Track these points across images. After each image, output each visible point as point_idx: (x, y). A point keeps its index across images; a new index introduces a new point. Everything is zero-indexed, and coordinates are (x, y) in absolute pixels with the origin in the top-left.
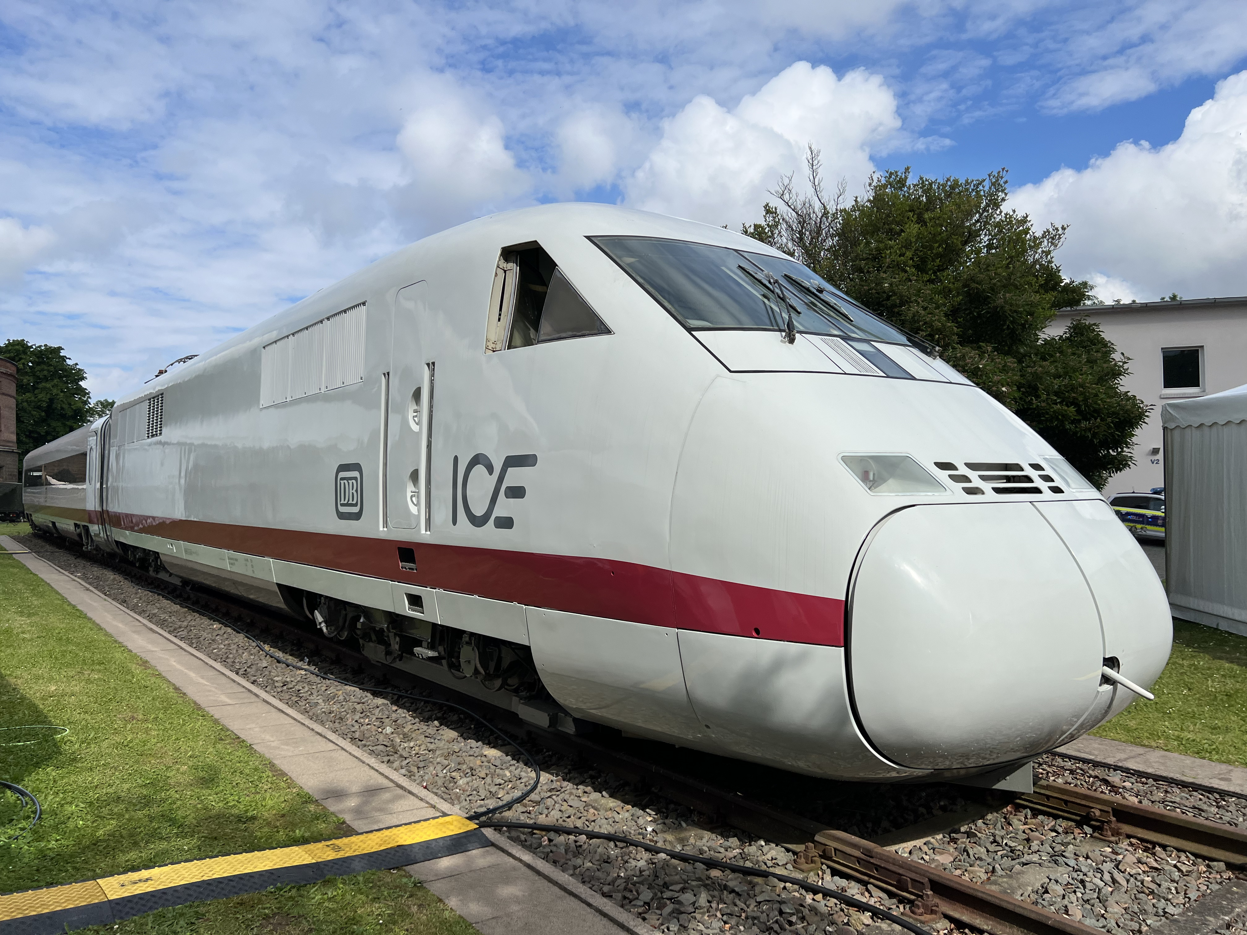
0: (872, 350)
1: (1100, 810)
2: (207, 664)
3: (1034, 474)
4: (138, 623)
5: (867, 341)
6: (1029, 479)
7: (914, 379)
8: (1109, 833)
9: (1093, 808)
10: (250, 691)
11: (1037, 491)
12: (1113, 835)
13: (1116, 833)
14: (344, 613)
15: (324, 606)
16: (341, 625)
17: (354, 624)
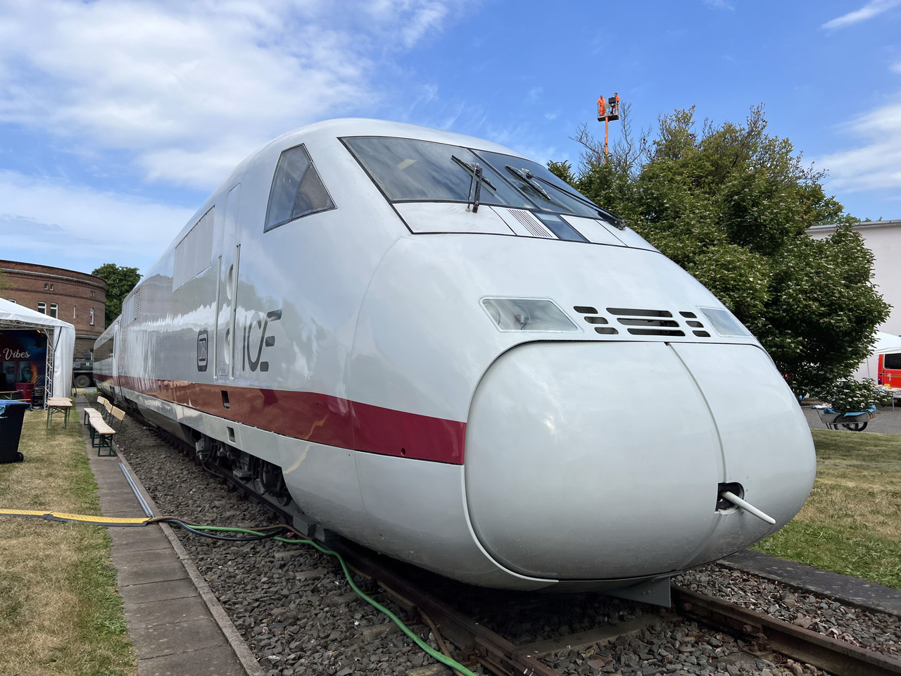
0: (559, 220)
1: (752, 626)
3: (681, 321)
5: (558, 215)
6: (675, 324)
7: (590, 243)
8: (756, 648)
9: (746, 624)
11: (681, 334)
12: (760, 650)
13: (763, 648)
14: (213, 445)
15: (203, 439)
16: (211, 453)
17: (216, 452)
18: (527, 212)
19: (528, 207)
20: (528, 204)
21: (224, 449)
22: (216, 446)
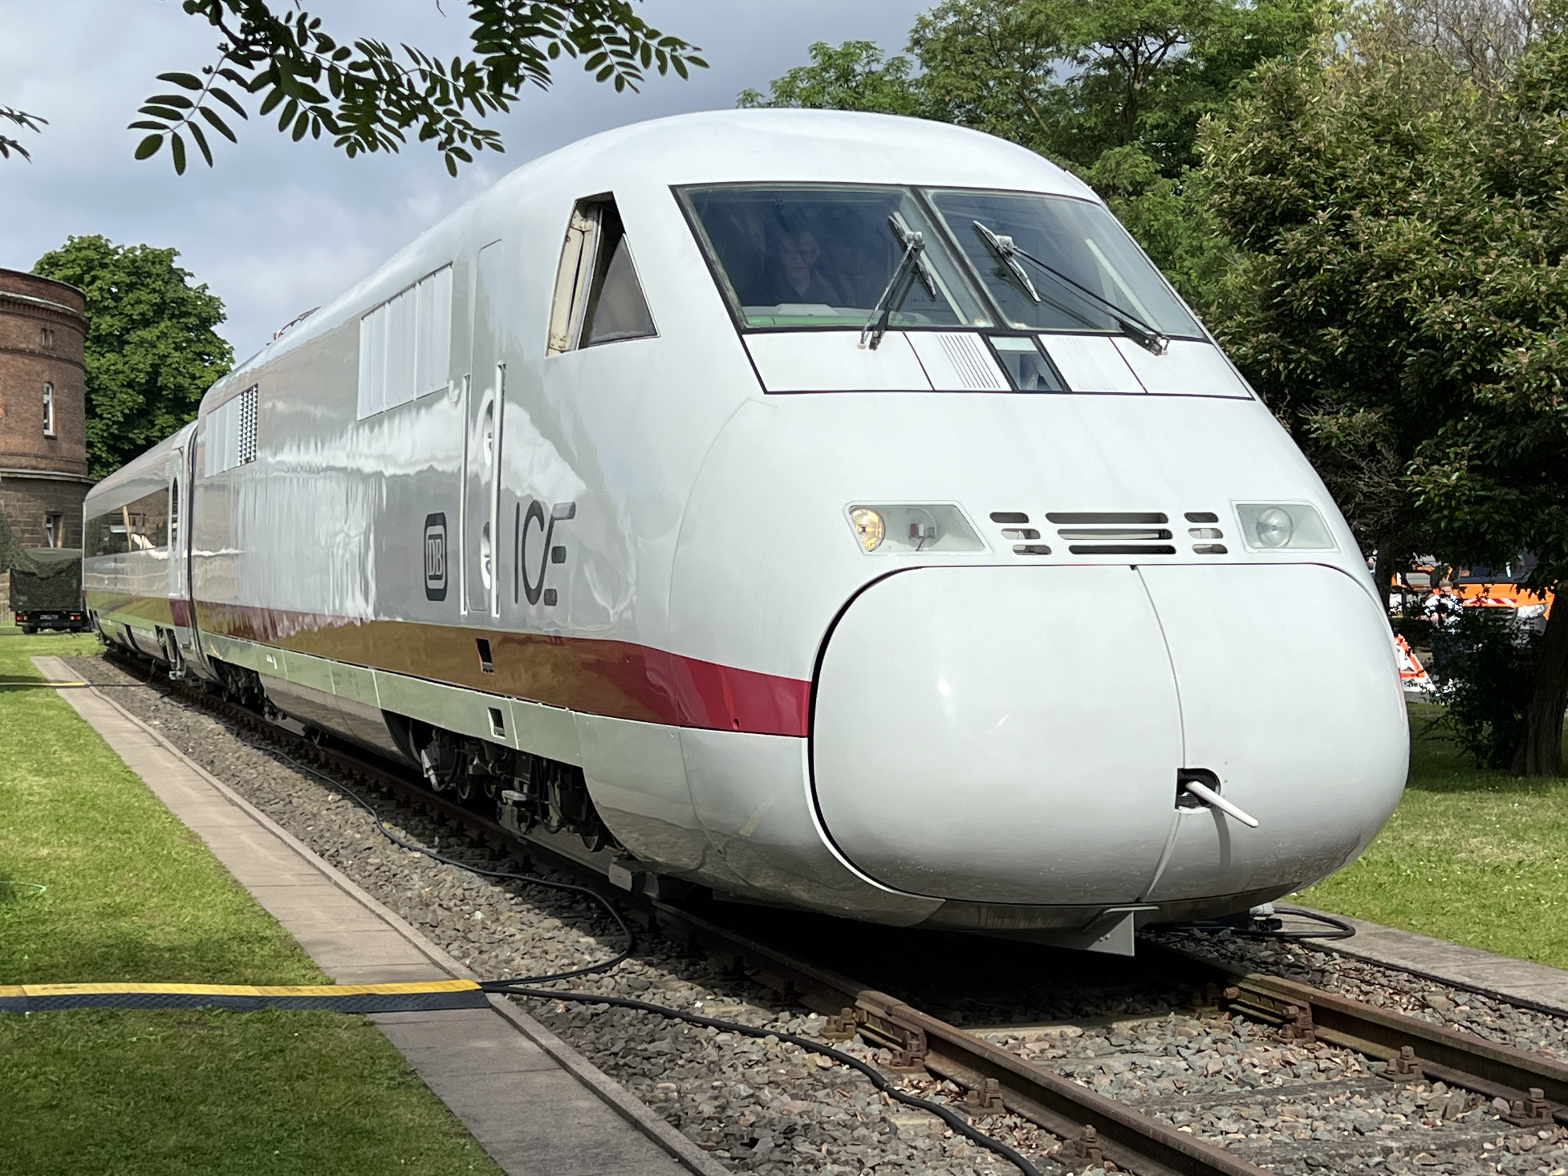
0: (1031, 347)
1: (1299, 1007)
2: (285, 843)
3: (1182, 528)
4: (215, 792)
5: (1032, 335)
6: (1165, 534)
7: (1068, 392)
8: (1289, 1033)
10: (323, 873)
11: (1167, 550)
14: (459, 753)
15: (435, 743)
16: (455, 772)
17: (464, 769)
18: (975, 336)
19: (981, 324)
20: (985, 318)
21: (482, 758)
22: (465, 756)
